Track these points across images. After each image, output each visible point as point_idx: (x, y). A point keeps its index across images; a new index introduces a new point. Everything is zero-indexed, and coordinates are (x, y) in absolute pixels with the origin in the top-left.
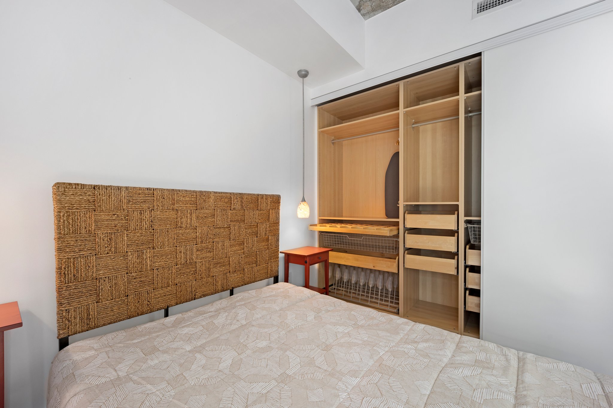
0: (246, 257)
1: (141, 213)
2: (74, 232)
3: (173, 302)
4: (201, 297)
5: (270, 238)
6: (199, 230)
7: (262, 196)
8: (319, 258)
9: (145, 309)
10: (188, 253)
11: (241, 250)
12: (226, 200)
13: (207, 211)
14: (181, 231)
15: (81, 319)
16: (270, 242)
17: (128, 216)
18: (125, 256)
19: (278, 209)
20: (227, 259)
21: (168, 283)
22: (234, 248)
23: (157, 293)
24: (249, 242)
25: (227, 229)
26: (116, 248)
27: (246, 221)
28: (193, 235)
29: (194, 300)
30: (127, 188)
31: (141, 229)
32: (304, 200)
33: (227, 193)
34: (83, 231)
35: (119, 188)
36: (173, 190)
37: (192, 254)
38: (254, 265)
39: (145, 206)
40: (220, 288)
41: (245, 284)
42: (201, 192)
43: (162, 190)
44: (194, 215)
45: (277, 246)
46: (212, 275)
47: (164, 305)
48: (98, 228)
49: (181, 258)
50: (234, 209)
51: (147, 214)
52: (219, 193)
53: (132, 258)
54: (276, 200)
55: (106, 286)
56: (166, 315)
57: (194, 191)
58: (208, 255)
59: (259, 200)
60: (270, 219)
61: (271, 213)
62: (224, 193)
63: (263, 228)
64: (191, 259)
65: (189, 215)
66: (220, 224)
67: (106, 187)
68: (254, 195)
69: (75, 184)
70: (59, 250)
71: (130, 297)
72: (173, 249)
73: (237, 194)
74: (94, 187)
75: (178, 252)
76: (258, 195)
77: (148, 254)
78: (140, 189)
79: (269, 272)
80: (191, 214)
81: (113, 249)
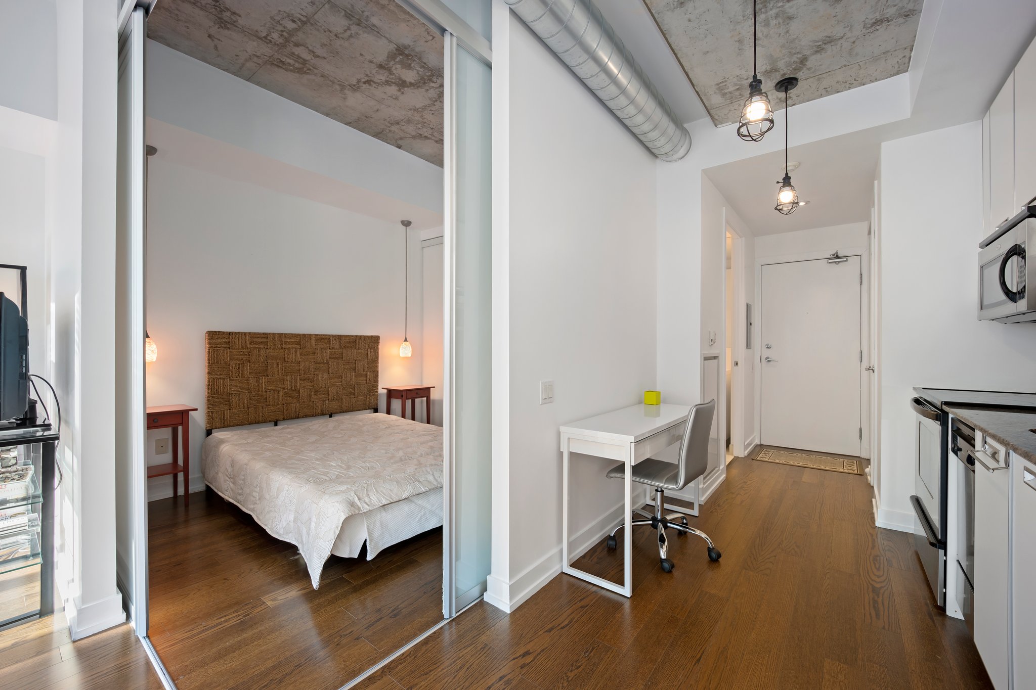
0: (344, 389)
1: (259, 351)
2: (218, 362)
3: (281, 418)
4: (303, 417)
5: (368, 374)
6: (302, 365)
7: (360, 337)
8: (417, 393)
9: (261, 419)
10: (293, 381)
11: (339, 382)
12: (326, 341)
13: (309, 350)
14: (287, 365)
15: (220, 419)
16: (368, 377)
17: (250, 353)
18: (248, 380)
19: (377, 349)
20: (326, 389)
21: (277, 402)
22: (333, 380)
23: (269, 409)
24: (347, 377)
25: (326, 365)
26: (242, 374)
27: (344, 359)
28: (297, 368)
29: (298, 418)
30: (250, 333)
31: (259, 362)
32: (406, 340)
33: (326, 335)
34: (222, 362)
35: (245, 334)
36: (282, 334)
37: (296, 382)
38: (352, 396)
39: (262, 346)
40: (319, 411)
41: (343, 412)
42: (304, 335)
43: (274, 334)
44: (298, 353)
45: (376, 381)
46: (312, 400)
47: (273, 418)
48: (231, 360)
49: (287, 385)
50: (333, 348)
51: (263, 352)
52: (320, 335)
53: (252, 382)
54: (374, 341)
55: (235, 400)
56: (276, 425)
57: (298, 335)
58: (310, 384)
59: (357, 341)
60: (369, 358)
61: (369, 352)
62: (324, 335)
63: (360, 365)
64: (295, 386)
65: (294, 353)
66: (320, 360)
67: (237, 333)
68: (352, 336)
69: (218, 332)
70: (209, 373)
71: (251, 409)
72: (282, 377)
73: (335, 336)
74: (230, 333)
75: (285, 380)
76: (356, 336)
77: (263, 380)
78: (258, 334)
79: (367, 404)
80: (296, 352)
81: (240, 375)
